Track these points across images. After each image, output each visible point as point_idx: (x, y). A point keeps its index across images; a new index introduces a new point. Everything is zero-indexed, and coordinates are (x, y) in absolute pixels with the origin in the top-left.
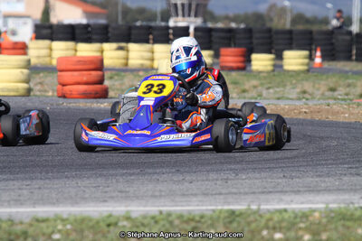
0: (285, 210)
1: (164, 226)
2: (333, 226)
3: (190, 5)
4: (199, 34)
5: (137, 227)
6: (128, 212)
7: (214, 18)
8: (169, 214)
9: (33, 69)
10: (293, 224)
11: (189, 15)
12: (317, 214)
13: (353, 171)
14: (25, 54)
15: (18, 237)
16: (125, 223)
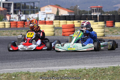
1: (95, 71)
3: (97, 9)
4: (100, 17)
6: (85, 68)
7: (104, 13)
8: (97, 68)
9: (55, 28)
11: (97, 12)
14: (53, 24)
15: (55, 75)
16: (84, 71)
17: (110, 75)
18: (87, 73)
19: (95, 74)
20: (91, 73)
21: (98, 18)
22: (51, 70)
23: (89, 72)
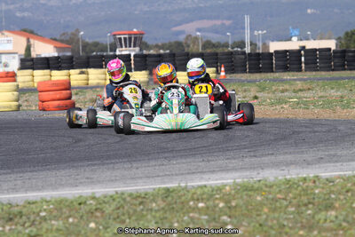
0: (205, 186)
1: (119, 202)
2: (239, 196)
3: (130, 38)
4: (138, 59)
5: (100, 204)
6: (94, 193)
7: (147, 47)
8: (123, 194)
9: (21, 91)
10: (212, 196)
11: (130, 46)
12: (228, 188)
13: (252, 154)
14: (15, 81)
15: (16, 216)
16: (91, 202)
17: (156, 211)
18: (99, 206)
19: (118, 208)
20: (107, 206)
21: (132, 62)
22: (5, 203)
23: (104, 205)
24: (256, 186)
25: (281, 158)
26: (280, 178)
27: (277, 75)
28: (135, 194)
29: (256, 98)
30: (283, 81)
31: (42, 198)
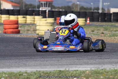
0: (77, 70)
1: (38, 75)
2: (93, 75)
3: (47, 3)
4: (50, 13)
6: (26, 71)
7: (54, 7)
8: (40, 71)
10: (80, 75)
11: (46, 7)
12: (88, 72)
16: (25, 74)
18: (28, 76)
20: (32, 77)
21: (47, 14)
23: (31, 76)
24: (101, 71)
25: (113, 60)
26: (112, 69)
27: (113, 23)
28: (45, 72)
29: (103, 33)
30: (116, 26)
31: (3, 72)
